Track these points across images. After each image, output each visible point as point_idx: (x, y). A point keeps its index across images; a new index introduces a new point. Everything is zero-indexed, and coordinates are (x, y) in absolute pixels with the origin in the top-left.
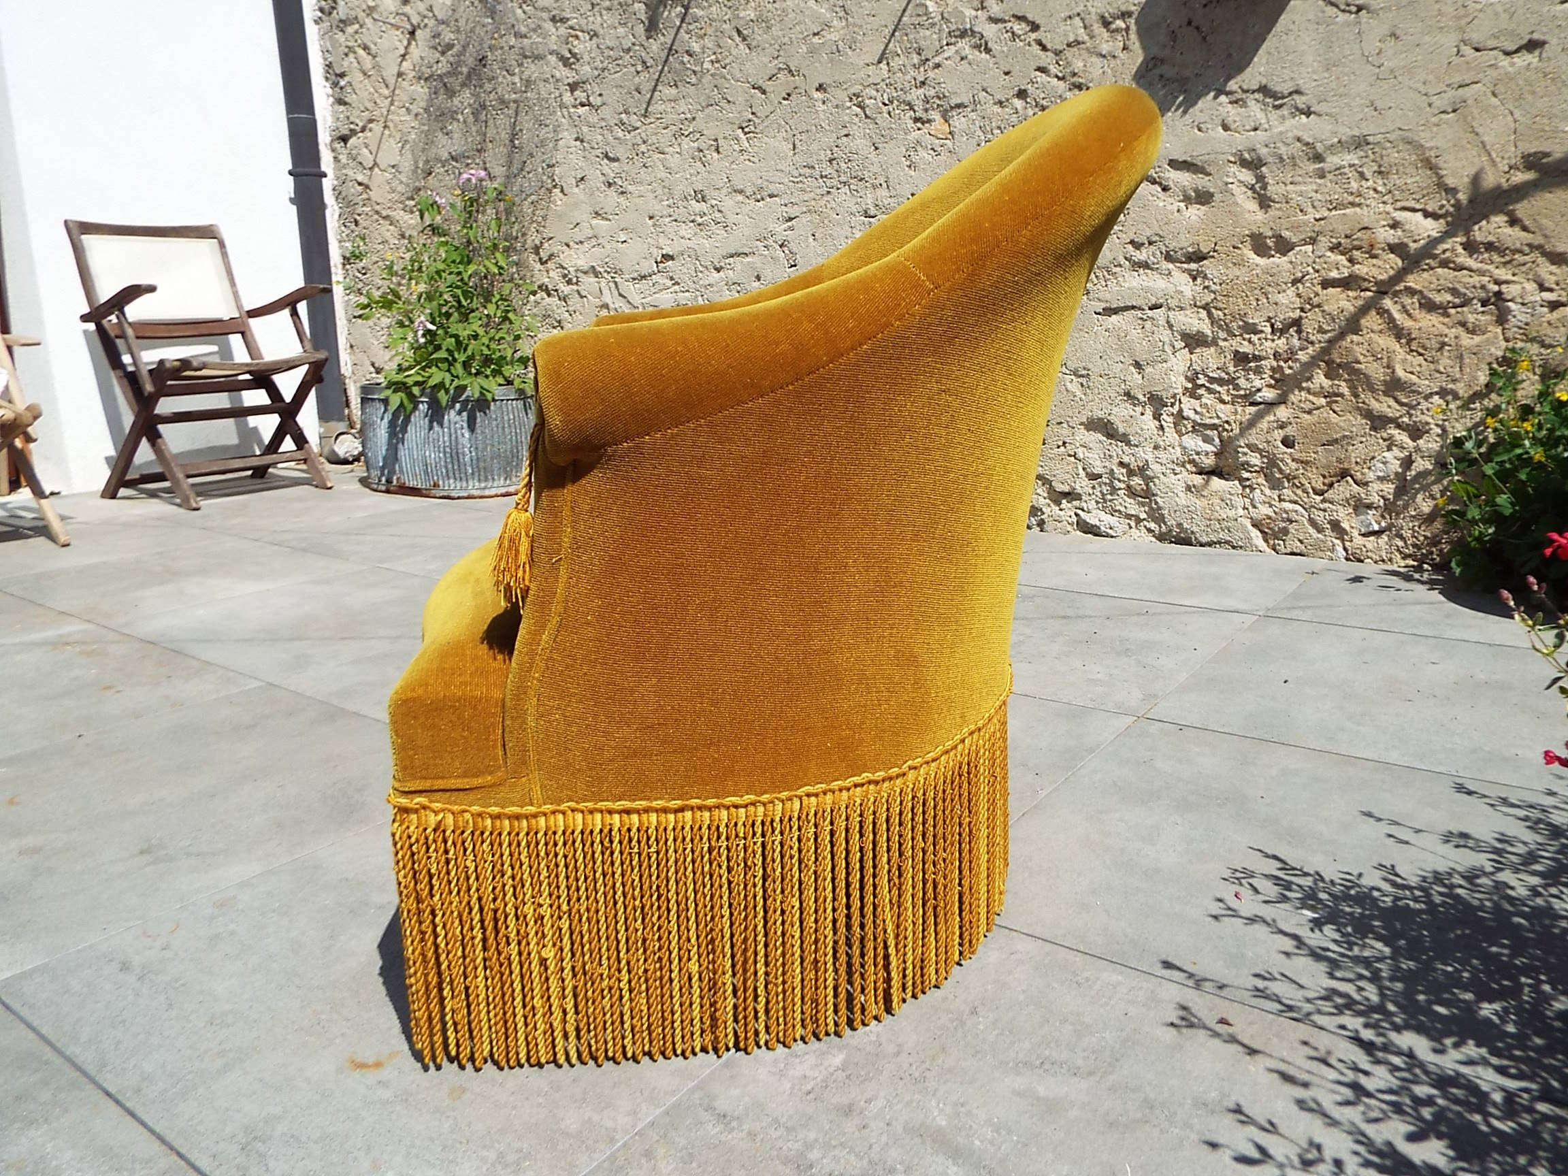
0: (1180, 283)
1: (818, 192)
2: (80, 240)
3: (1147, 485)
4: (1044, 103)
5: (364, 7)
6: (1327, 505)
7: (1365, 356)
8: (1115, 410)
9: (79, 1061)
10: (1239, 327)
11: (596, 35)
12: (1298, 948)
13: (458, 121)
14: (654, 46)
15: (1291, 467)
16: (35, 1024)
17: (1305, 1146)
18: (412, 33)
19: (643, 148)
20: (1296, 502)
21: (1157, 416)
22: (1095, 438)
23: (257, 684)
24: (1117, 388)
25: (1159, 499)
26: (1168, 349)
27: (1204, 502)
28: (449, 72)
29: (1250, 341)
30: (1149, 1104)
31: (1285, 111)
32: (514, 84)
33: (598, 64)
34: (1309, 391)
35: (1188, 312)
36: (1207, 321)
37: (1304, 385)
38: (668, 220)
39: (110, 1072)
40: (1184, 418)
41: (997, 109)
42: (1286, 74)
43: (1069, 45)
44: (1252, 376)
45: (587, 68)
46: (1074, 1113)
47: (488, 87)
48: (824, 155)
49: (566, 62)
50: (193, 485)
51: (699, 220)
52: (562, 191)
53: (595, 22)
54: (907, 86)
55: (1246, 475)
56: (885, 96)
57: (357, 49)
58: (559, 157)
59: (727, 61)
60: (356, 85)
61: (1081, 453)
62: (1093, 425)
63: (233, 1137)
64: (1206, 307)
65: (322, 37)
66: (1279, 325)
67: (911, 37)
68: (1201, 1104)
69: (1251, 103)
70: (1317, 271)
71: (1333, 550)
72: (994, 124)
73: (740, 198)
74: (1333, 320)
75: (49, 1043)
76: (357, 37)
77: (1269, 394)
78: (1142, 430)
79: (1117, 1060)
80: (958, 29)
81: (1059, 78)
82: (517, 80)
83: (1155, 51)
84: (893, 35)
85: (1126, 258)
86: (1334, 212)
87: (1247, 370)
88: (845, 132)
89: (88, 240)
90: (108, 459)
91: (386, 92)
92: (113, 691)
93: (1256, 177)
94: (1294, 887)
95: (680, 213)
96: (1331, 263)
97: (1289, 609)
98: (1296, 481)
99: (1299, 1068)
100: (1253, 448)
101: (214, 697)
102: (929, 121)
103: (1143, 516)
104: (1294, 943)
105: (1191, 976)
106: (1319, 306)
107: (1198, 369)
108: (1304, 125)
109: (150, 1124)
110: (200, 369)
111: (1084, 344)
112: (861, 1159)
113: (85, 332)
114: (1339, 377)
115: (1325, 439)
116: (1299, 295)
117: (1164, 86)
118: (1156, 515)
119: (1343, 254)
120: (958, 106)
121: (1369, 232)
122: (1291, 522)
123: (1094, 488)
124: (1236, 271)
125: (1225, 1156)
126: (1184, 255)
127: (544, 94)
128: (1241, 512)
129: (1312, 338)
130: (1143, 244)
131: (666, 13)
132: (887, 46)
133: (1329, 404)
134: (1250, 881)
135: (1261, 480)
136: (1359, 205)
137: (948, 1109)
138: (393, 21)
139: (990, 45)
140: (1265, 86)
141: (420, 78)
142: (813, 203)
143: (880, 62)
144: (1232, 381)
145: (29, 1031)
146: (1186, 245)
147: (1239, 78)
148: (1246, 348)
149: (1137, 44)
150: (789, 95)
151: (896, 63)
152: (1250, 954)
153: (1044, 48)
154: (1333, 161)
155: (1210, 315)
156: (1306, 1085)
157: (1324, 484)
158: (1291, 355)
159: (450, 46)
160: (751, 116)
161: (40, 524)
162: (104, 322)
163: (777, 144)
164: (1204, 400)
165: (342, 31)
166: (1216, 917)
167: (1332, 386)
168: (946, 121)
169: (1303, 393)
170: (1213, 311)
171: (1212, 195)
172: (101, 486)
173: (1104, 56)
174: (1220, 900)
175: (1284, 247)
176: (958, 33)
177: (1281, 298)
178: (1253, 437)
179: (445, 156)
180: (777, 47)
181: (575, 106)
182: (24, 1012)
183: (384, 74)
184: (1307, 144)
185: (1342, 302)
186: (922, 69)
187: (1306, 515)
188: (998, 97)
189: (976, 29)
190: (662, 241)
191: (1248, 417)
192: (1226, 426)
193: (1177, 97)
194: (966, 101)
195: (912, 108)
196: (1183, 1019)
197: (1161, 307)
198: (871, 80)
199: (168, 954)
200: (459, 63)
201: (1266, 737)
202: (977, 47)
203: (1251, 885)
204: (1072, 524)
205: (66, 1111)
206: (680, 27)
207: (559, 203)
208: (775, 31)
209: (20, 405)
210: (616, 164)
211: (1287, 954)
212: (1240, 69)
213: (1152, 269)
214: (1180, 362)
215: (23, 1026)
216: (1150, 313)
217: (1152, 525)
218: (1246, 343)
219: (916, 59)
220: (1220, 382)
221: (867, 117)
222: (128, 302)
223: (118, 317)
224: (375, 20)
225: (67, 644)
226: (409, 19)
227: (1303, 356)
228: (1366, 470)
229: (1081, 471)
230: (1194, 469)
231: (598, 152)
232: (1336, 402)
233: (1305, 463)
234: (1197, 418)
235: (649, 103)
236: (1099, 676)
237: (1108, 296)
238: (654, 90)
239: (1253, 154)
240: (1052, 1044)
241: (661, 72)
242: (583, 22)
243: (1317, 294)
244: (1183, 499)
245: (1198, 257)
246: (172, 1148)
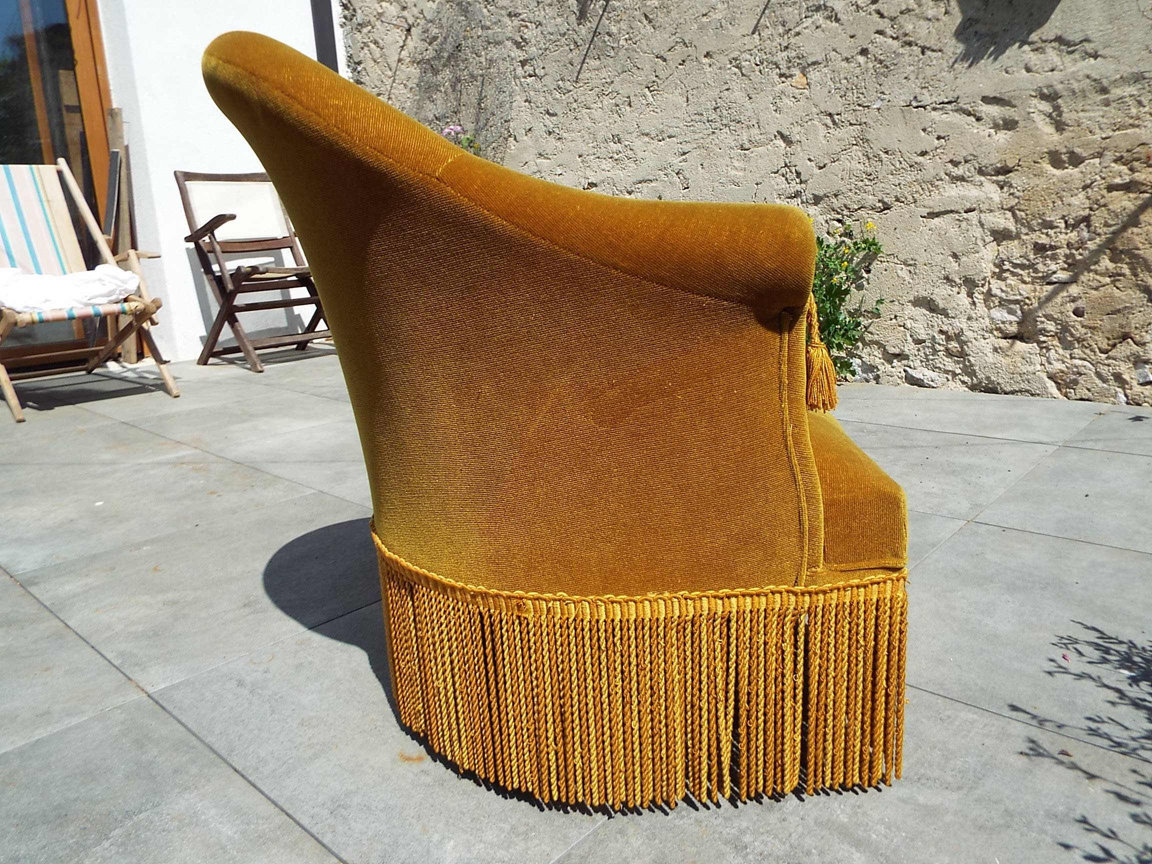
0: (990, 191)
1: (706, 132)
2: (185, 185)
3: (962, 348)
4: (882, 58)
5: (375, 13)
6: (1110, 361)
7: (1143, 244)
8: (936, 291)
9: (215, 747)
10: (1039, 224)
11: (540, 24)
12: (1121, 698)
13: (441, 91)
14: (583, 30)
15: (1080, 331)
16: (183, 721)
17: (1141, 849)
18: (409, 30)
19: (575, 105)
20: (1084, 359)
21: (970, 295)
22: (921, 312)
23: (313, 491)
24: (939, 274)
25: (971, 358)
26: (980, 243)
27: (1008, 360)
28: (435, 57)
29: (1047, 234)
30: (1008, 813)
31: (1076, 56)
32: (480, 63)
33: (542, 45)
34: (1096, 272)
35: (996, 214)
36: (1012, 220)
37: (1092, 267)
38: (592, 157)
39: (236, 755)
40: (992, 296)
41: (844, 64)
42: (1078, 27)
43: (902, 13)
44: (1048, 262)
45: (534, 49)
46: (948, 818)
47: (462, 66)
48: (710, 105)
49: (518, 45)
50: (259, 355)
51: (616, 157)
52: (515, 139)
53: (540, 15)
54: (774, 50)
55: (1043, 338)
56: (757, 59)
57: (370, 44)
58: (513, 114)
59: (637, 39)
60: (369, 70)
61: (909, 324)
62: (918, 302)
63: (324, 804)
64: (1011, 209)
65: (346, 37)
66: (1071, 221)
67: (778, 13)
68: (1051, 815)
69: (1049, 50)
70: (1104, 179)
71: (1115, 396)
72: (842, 76)
73: (646, 139)
74: (1117, 217)
75: (194, 734)
76: (370, 35)
77: (1063, 276)
78: (958, 305)
79: (979, 779)
80: (814, 5)
81: (894, 38)
82: (483, 59)
83: (971, 13)
84: (764, 12)
85: (946, 174)
86: (1117, 133)
87: (1045, 258)
88: (726, 87)
89: (190, 185)
90: (201, 338)
91: (390, 73)
92: (216, 495)
93: (1053, 106)
94: (1112, 652)
95: (603, 152)
96: (1114, 172)
97: (1083, 441)
98: (1085, 343)
99: (1130, 790)
100: (1049, 317)
101: (283, 500)
102: (791, 76)
103: (958, 371)
104: (1117, 695)
105: (1034, 717)
106: (1105, 206)
107: (1004, 257)
108: (1093, 65)
109: (266, 792)
110: (264, 273)
111: (911, 241)
112: (784, 843)
113: (187, 249)
114: (1121, 261)
115: (1109, 309)
116: (1088, 198)
117: (978, 40)
118: (969, 371)
119: (1124, 164)
120: (814, 63)
121: (1147, 146)
122: (1080, 374)
123: (919, 350)
124: (1036, 181)
125: (1077, 856)
126: (994, 170)
127: (502, 69)
128: (1039, 367)
129: (1099, 231)
130: (960, 163)
131: (592, 6)
132: (759, 21)
133: (1113, 282)
134: (1075, 646)
135: (1056, 343)
136: (1138, 126)
137: (848, 810)
138: (395, 23)
139: (839, 16)
140: (1060, 37)
141: (414, 62)
142: (702, 141)
143: (753, 33)
144: (1032, 266)
145: (179, 725)
146: (994, 161)
147: (1039, 32)
148: (1044, 240)
149: (957, 9)
150: (684, 61)
151: (765, 33)
152: (1080, 702)
153: (882, 16)
154: (1116, 92)
155: (1014, 215)
156: (1138, 803)
157: (1108, 345)
158: (1081, 244)
159: (435, 38)
160: (655, 79)
161: (159, 382)
162: (200, 241)
163: (674, 98)
164: (1008, 281)
165: (360, 31)
166: (1050, 673)
167: (1115, 268)
168: (804, 75)
169: (1091, 274)
170: (1017, 212)
171: (1017, 122)
172: (197, 356)
173: (930, 20)
174: (1052, 660)
175: (1076, 160)
176: (814, 8)
177: (1074, 201)
178: (1049, 309)
179: (431, 117)
180: (675, 26)
181: (525, 77)
182: (175, 712)
183: (389, 61)
184: (1095, 80)
185: (1125, 202)
186: (786, 37)
187: (1093, 369)
188: (845, 55)
189: (828, 4)
190: (589, 173)
191: (1045, 294)
192: (1027, 301)
193: (988, 48)
194: (820, 59)
195: (778, 67)
196: (1031, 749)
197: (974, 210)
198: (746, 47)
199: (268, 676)
200: (441, 50)
201: (1076, 537)
202: (829, 18)
203: (1076, 649)
204: (901, 378)
205: (209, 781)
206: (602, 15)
207: (513, 148)
208: (674, 14)
209: (148, 299)
210: (554, 118)
211: (1113, 703)
212: (1040, 24)
213: (967, 181)
214: (989, 252)
215: (175, 722)
216: (965, 215)
217: (966, 379)
218: (1044, 236)
219: (781, 30)
220: (1022, 267)
221: (743, 75)
222: (217, 227)
223: (210, 238)
224: (382, 21)
225: (183, 463)
226: (406, 21)
227: (1091, 245)
228: (1144, 334)
229: (909, 338)
230: (1000, 335)
231: (542, 110)
232: (1119, 280)
233: (1092, 328)
234: (1003, 295)
235: (579, 73)
236: (934, 490)
237: (931, 203)
238: (583, 62)
239: (1050, 89)
240: (926, 765)
241: (588, 49)
242: (531, 15)
243: (1103, 197)
244: (991, 358)
245: (1005, 170)
246: (283, 810)
